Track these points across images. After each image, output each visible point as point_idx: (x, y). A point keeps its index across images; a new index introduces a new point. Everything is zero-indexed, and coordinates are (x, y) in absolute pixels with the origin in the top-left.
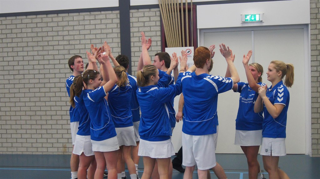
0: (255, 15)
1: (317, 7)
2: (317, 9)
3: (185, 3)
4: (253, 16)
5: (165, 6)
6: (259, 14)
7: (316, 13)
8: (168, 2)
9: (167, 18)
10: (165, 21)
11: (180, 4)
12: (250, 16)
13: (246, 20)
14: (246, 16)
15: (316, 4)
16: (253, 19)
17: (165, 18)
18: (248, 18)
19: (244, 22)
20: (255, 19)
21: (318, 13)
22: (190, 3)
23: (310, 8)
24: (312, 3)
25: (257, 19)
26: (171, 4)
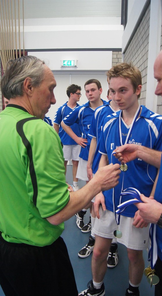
0: (71, 61)
1: (118, 57)
2: (117, 59)
3: (19, 50)
4: (69, 62)
5: (4, 52)
6: (74, 61)
7: (117, 62)
8: (6, 48)
9: (5, 61)
10: (4, 63)
11: (15, 50)
12: (67, 61)
13: (64, 65)
14: (64, 61)
15: (117, 55)
16: (69, 64)
17: (4, 61)
18: (66, 63)
19: (62, 66)
20: (71, 64)
21: (118, 62)
22: (23, 50)
23: (112, 58)
24: (114, 54)
25: (72, 64)
26: (8, 50)
